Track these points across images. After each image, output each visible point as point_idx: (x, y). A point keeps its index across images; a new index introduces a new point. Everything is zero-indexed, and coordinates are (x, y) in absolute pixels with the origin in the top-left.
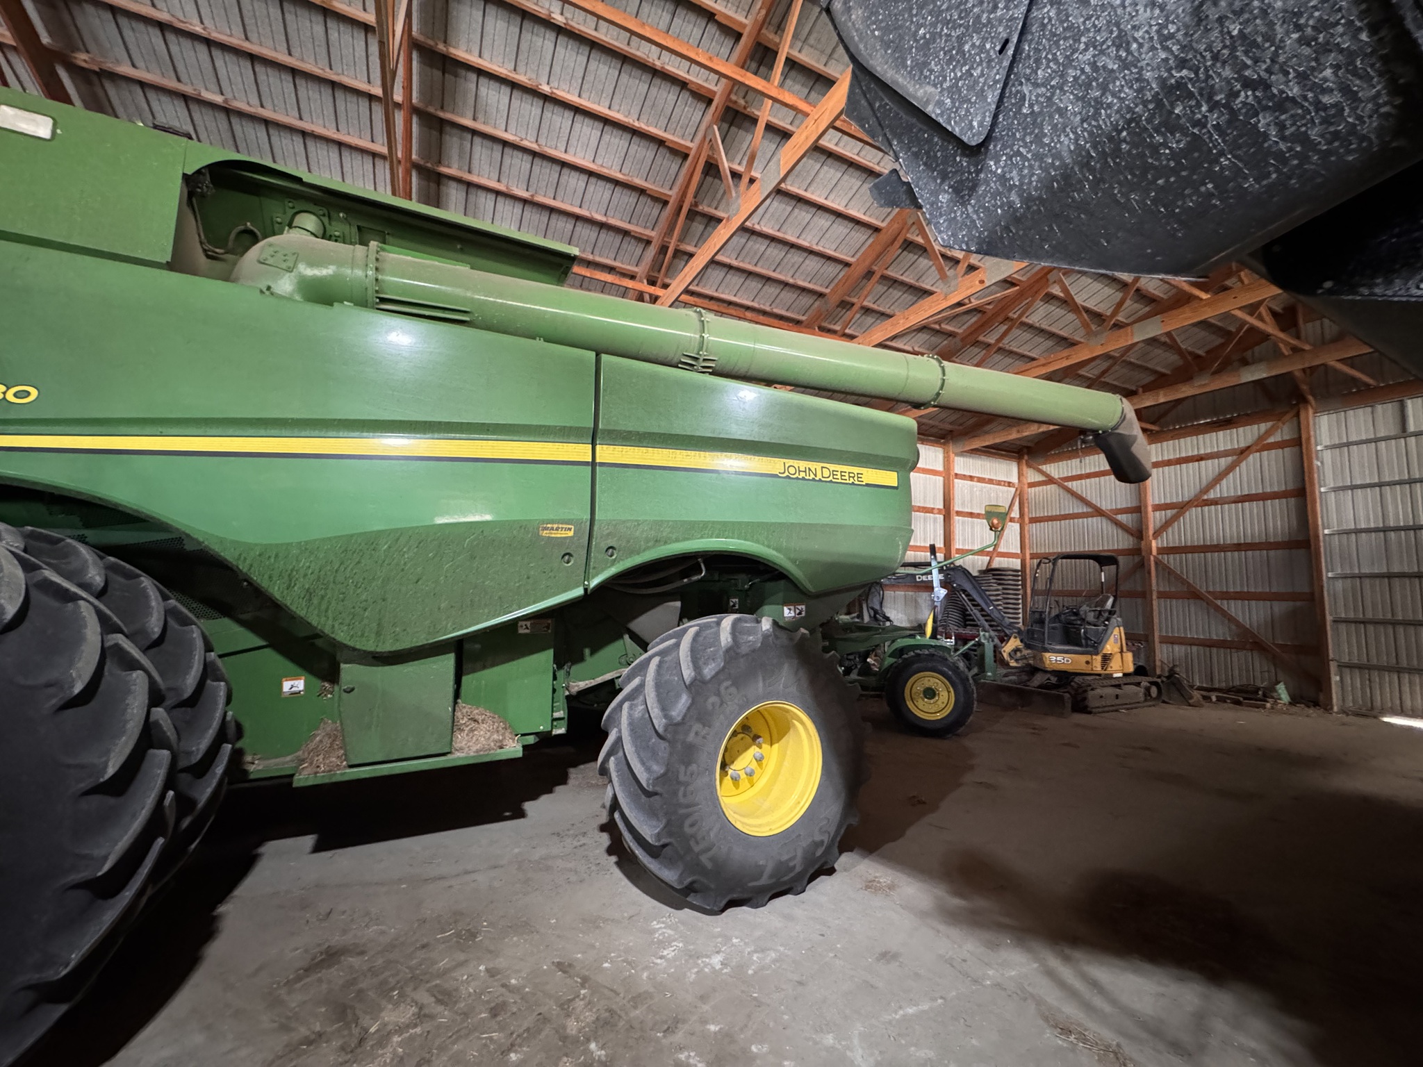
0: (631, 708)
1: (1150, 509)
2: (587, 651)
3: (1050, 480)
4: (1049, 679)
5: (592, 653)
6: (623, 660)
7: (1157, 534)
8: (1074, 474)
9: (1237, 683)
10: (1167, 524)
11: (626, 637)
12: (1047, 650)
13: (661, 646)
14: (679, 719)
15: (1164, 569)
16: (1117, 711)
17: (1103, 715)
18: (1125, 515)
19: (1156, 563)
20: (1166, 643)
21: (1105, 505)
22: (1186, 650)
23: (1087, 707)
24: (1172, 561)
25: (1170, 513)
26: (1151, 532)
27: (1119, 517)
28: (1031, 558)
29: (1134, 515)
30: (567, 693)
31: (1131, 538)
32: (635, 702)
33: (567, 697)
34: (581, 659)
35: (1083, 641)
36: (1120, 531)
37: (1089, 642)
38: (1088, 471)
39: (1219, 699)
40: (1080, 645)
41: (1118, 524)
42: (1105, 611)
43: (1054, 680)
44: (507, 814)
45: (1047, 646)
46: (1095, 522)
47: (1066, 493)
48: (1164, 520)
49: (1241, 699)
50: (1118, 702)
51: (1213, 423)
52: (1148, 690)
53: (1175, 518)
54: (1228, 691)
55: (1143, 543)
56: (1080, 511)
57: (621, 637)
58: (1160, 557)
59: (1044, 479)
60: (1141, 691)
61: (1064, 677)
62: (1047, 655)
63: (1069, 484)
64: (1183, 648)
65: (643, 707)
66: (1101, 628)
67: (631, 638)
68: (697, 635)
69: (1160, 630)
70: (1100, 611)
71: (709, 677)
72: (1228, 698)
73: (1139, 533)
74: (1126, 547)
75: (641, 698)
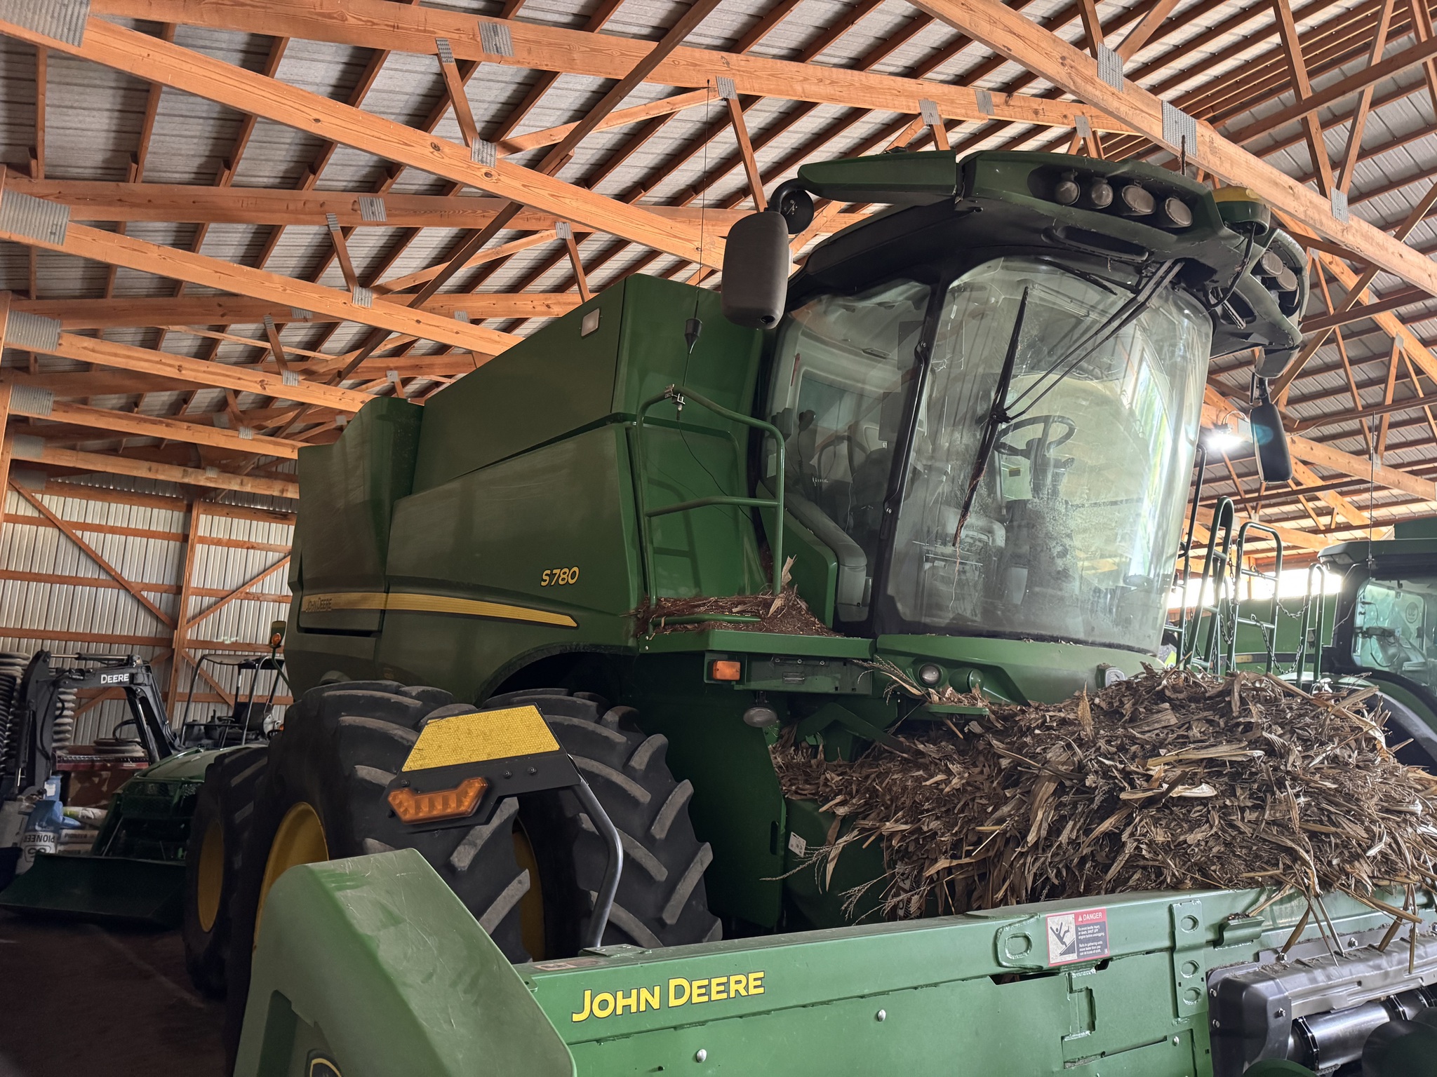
1: (191, 592)
3: (48, 520)
18: (155, 594)
19: (183, 657)
21: (130, 575)
27: (145, 594)
31: (157, 625)
36: (144, 614)
46: (108, 595)
47: (70, 546)
51: (267, 512)
53: (213, 608)
55: (174, 631)
56: (89, 576)
59: (36, 514)
63: (80, 534)
73: (170, 620)
74: (146, 634)
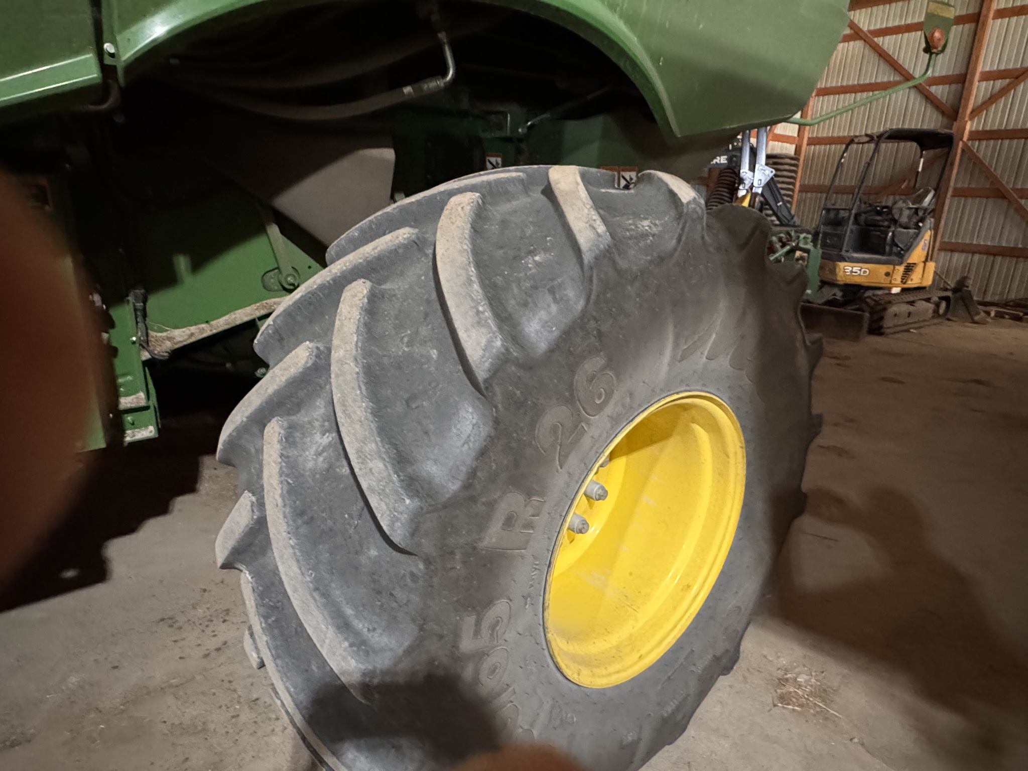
0: (290, 439)
1: (977, 77)
2: (182, 263)
3: (857, 35)
4: (834, 295)
5: (197, 265)
6: (272, 280)
7: (976, 112)
8: (890, 25)
9: (1013, 296)
10: (993, 99)
11: (274, 230)
12: (843, 259)
13: (369, 250)
14: (454, 486)
15: (970, 159)
16: (908, 331)
17: (896, 336)
18: (941, 87)
19: (963, 151)
20: (945, 250)
22: (966, 259)
23: (881, 327)
24: (983, 149)
25: (999, 84)
26: (969, 111)
27: (933, 89)
28: (808, 144)
29: (954, 86)
30: (146, 356)
31: (940, 117)
32: (301, 418)
33: (146, 363)
34: (170, 279)
35: (887, 248)
36: (929, 109)
37: (895, 249)
38: (909, 21)
39: (1000, 315)
40: (883, 253)
41: (929, 98)
42: (921, 209)
43: (839, 295)
44: (70, 574)
45: (844, 253)
46: (901, 94)
47: (873, 53)
48: (988, 95)
49: (1021, 314)
50: (910, 320)
52: (938, 305)
53: (1004, 91)
54: (1006, 305)
55: (956, 125)
56: (885, 79)
57: (261, 230)
58: (970, 143)
59: (849, 31)
60: (931, 307)
61: (854, 291)
62: (842, 265)
63: (879, 40)
64: (963, 256)
65: (328, 438)
66: (912, 231)
67: (282, 232)
68: (480, 217)
69: (942, 236)
70: (917, 209)
71: (542, 346)
72: (1007, 314)
73: (953, 111)
75: (319, 409)
